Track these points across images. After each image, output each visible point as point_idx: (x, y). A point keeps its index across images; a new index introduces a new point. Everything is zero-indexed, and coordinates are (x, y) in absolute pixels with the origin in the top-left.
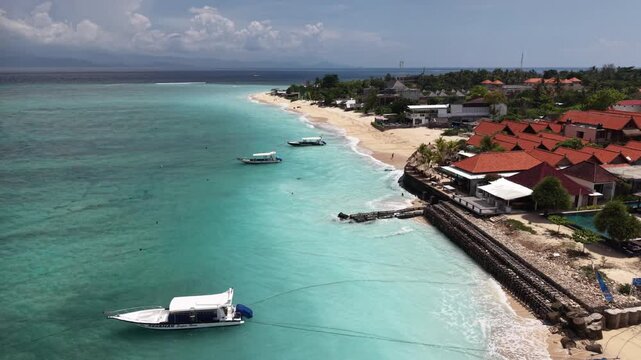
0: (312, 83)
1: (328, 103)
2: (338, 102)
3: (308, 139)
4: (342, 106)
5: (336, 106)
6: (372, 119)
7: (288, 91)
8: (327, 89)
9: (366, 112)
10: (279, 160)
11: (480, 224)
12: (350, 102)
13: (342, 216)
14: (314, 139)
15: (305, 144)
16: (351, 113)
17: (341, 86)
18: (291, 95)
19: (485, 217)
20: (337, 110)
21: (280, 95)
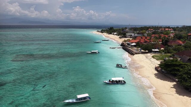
0: (107, 29)
1: (110, 34)
2: (113, 33)
3: (106, 40)
4: (113, 34)
5: (112, 34)
6: (119, 37)
7: (101, 31)
8: (110, 30)
9: (118, 36)
10: (101, 42)
11: (129, 48)
12: (115, 33)
13: (110, 48)
14: (107, 40)
15: (105, 40)
16: (115, 36)
17: (114, 30)
18: (102, 32)
19: (130, 47)
20: (112, 35)
21: (99, 32)
